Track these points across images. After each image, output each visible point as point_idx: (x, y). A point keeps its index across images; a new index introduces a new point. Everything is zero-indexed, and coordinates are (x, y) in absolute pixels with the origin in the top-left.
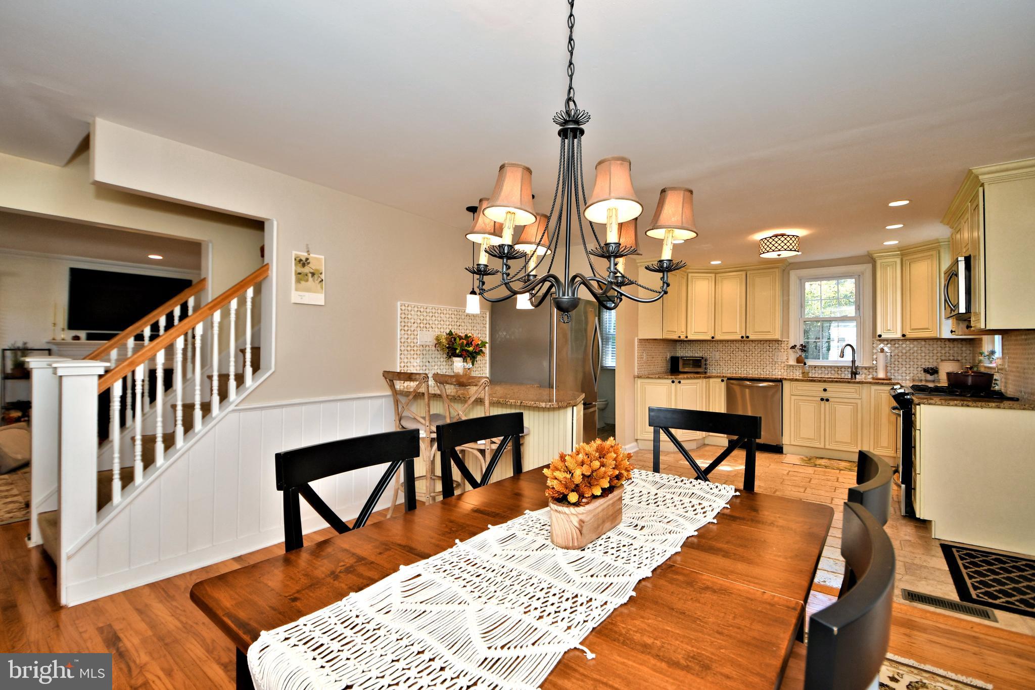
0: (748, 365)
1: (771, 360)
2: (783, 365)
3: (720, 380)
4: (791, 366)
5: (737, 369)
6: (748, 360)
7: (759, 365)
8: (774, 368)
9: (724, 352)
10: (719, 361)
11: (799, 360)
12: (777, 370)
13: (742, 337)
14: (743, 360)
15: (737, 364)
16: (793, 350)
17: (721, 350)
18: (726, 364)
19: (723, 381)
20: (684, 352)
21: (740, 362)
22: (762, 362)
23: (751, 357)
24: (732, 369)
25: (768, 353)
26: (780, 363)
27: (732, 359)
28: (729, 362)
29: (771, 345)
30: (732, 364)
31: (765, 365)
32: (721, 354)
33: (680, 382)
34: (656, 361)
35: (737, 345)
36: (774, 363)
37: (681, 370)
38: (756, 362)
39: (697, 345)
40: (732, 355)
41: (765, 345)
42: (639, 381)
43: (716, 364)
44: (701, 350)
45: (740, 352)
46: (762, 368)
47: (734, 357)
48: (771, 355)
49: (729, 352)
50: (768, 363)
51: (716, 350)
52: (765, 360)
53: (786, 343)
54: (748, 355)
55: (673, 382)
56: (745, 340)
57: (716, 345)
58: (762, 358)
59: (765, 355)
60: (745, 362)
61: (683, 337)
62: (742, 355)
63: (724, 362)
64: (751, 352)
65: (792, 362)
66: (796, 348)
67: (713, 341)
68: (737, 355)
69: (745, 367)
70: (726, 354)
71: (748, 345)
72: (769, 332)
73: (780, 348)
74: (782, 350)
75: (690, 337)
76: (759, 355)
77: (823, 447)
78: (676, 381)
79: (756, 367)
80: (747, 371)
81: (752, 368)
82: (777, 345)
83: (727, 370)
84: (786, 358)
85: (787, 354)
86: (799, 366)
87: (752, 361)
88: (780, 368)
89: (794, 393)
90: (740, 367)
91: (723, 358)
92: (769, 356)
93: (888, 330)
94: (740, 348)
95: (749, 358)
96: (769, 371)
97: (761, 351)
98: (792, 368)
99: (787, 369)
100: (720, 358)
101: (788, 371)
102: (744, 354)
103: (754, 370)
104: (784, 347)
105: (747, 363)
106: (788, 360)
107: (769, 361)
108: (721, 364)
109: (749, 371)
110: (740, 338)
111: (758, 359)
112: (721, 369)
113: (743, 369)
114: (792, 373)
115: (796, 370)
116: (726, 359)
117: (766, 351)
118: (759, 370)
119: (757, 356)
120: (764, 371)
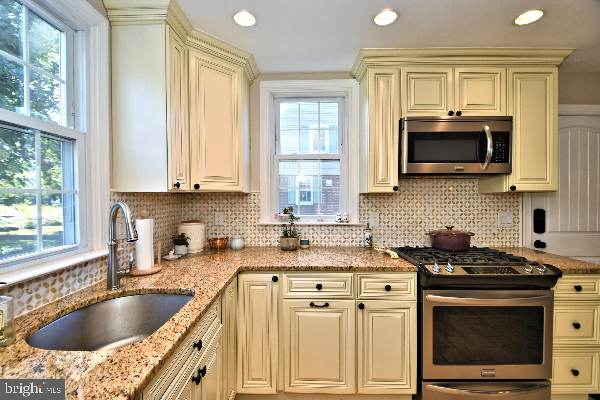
93: (180, 175)
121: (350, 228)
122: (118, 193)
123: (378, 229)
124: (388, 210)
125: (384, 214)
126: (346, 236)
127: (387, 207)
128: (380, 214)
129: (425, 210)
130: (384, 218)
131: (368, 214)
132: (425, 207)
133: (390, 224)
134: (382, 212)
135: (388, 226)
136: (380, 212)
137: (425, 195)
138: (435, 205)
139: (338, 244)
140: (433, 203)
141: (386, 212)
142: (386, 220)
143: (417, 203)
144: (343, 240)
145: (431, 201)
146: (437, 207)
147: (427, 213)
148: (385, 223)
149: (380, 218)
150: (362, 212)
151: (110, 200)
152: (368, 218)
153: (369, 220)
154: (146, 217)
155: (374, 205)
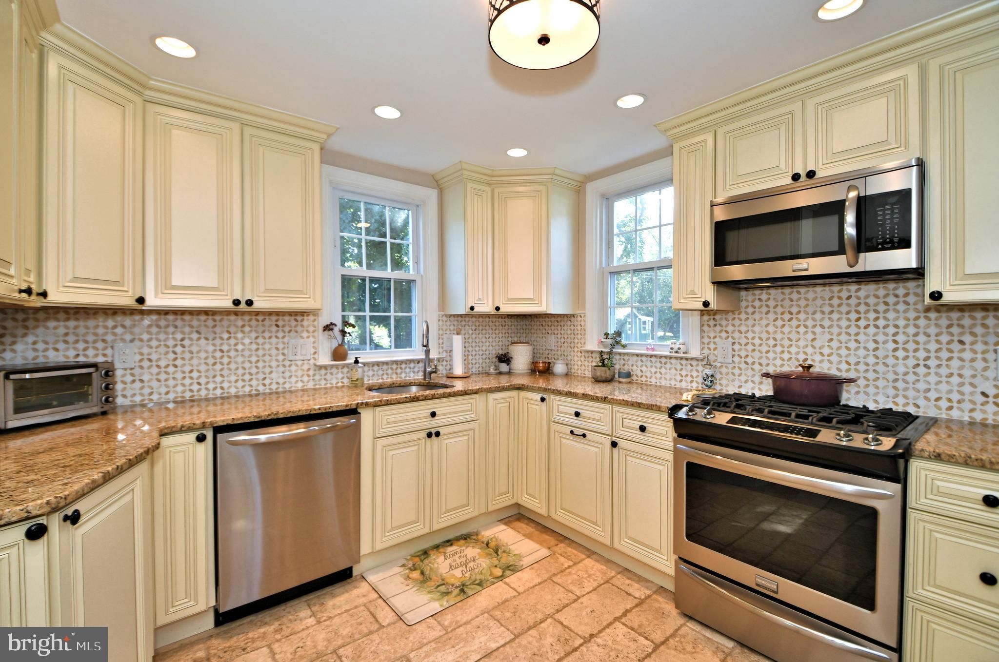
0: (225, 372)
1: (281, 358)
2: (306, 367)
3: (192, 436)
4: (321, 367)
5: (195, 387)
6: (226, 360)
7: (254, 370)
8: (287, 374)
9: (154, 343)
10: (135, 371)
11: (339, 354)
12: (293, 379)
13: (237, 302)
14: (211, 361)
15: (195, 374)
16: (326, 332)
17: (144, 336)
18: (163, 376)
19: (201, 439)
21: (203, 368)
22: (261, 364)
23: (232, 353)
24: (180, 388)
25: (274, 340)
26: (299, 363)
27: (179, 362)
28: (171, 369)
29: (280, 323)
30: (179, 375)
31: (268, 370)
32: (146, 350)
36: (287, 363)
38: (247, 365)
40: (179, 349)
41: (267, 323)
43: (129, 379)
45: (203, 342)
46: (261, 376)
47: (187, 355)
48: (281, 346)
49: (171, 343)
50: (274, 364)
51: (128, 337)
53: (313, 317)
54: (225, 348)
56: (240, 309)
58: (260, 352)
59: (267, 346)
60: (218, 367)
62: (211, 348)
63: (155, 370)
64: (233, 341)
65: (325, 359)
67: (139, 311)
68: (194, 349)
70: (162, 350)
71: (225, 323)
72: (301, 292)
73: (299, 329)
74: (305, 334)
76: (254, 347)
77: (428, 531)
78: (55, 521)
79: (247, 377)
80: (222, 388)
81: (236, 381)
82: (293, 323)
83: (167, 393)
84: (313, 351)
85: (314, 342)
86: (337, 367)
87: (236, 363)
88: (300, 373)
89: (382, 432)
90: (203, 380)
91: (150, 360)
92: (277, 349)
93: (479, 300)
94: (203, 330)
95: (229, 357)
96: (278, 383)
97: (257, 338)
98: (323, 372)
99: (314, 375)
100: (141, 360)
101: (317, 377)
102: (214, 345)
103: (240, 384)
104: (308, 326)
105: (222, 370)
106: (316, 356)
107: (277, 361)
108: (146, 378)
109: (229, 387)
110: (228, 304)
111: (250, 356)
112: (146, 391)
113: (211, 386)
114: (323, 382)
115: (331, 374)
116: (163, 363)
117: (270, 338)
118: (254, 383)
119: (250, 350)
120: (264, 385)
121: (689, 362)
123: (730, 366)
124: (747, 338)
125: (740, 344)
126: (684, 373)
127: (745, 333)
128: (733, 344)
129: (814, 340)
130: (740, 350)
131: (715, 343)
132: (814, 333)
133: (749, 360)
134: (737, 341)
135: (746, 363)
136: (733, 341)
137: (814, 313)
138: (835, 330)
139: (673, 383)
140: (831, 327)
141: (743, 341)
142: (743, 354)
143: (798, 326)
144: (679, 378)
145: (827, 323)
146: (839, 334)
147: (817, 344)
148: (741, 358)
149: (733, 350)
150: (706, 340)
151: (439, 320)
152: (715, 349)
153: (716, 352)
154: (458, 334)
155: (724, 329)
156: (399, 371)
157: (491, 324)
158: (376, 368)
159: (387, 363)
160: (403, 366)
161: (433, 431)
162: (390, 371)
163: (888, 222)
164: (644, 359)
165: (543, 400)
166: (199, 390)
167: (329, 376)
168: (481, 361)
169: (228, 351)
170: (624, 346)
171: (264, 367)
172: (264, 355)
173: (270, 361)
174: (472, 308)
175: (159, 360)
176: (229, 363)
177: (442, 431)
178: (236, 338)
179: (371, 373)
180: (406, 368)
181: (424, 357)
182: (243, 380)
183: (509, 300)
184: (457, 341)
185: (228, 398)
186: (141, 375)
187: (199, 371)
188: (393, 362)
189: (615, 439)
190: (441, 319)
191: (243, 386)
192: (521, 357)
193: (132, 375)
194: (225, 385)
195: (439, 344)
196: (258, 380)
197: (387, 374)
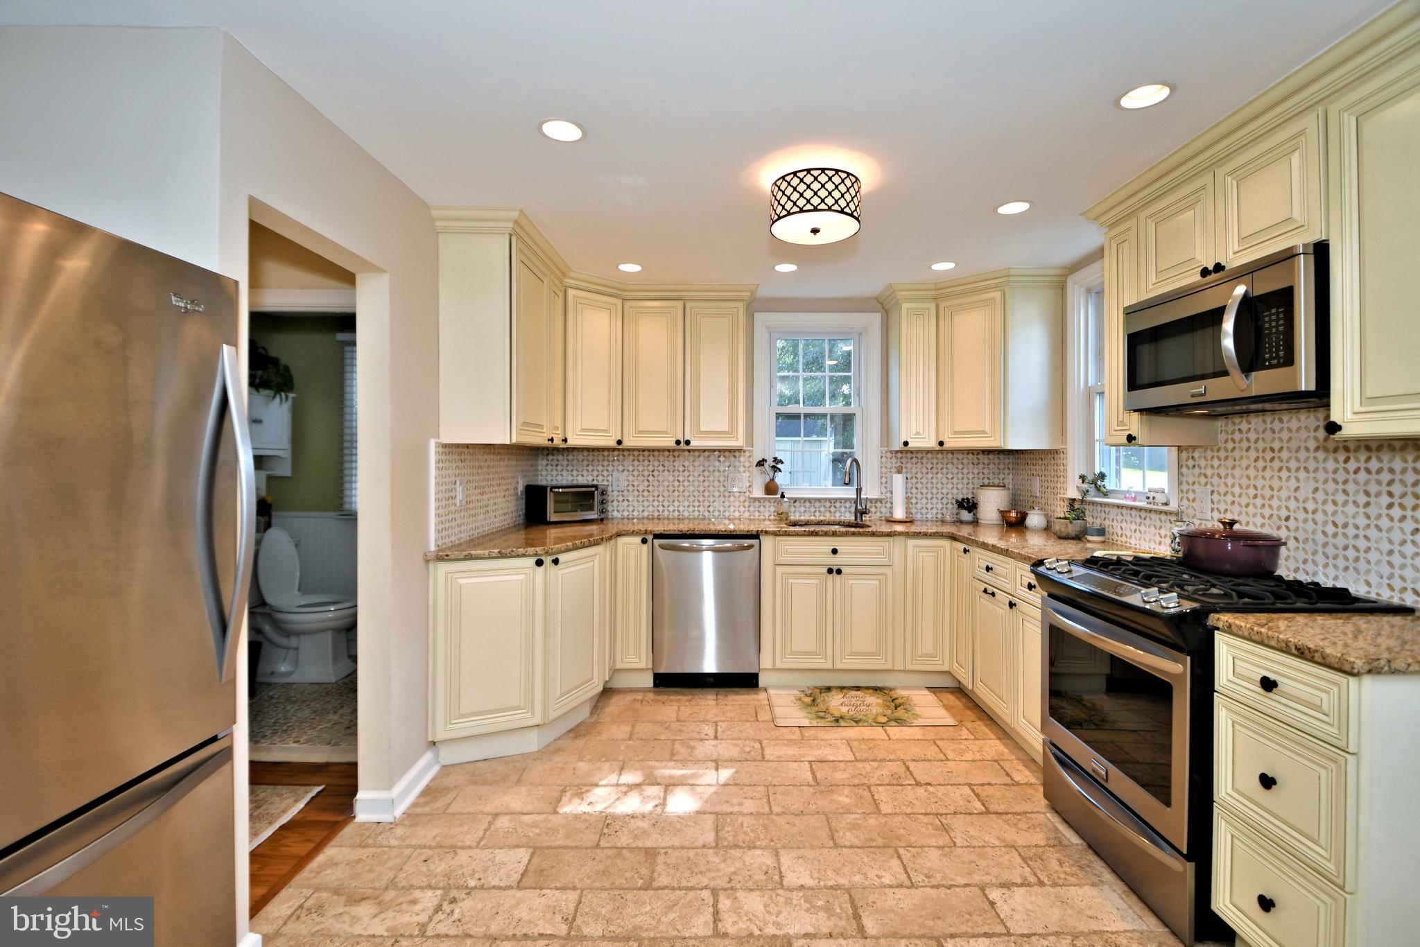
0: (681, 499)
1: (722, 489)
2: (742, 499)
3: (638, 539)
4: (756, 499)
5: (661, 509)
6: (681, 489)
7: (701, 499)
8: (727, 504)
9: (636, 473)
10: (625, 493)
11: (771, 488)
12: (732, 509)
13: (678, 442)
14: (671, 489)
15: (661, 499)
16: (760, 468)
17: (631, 468)
18: (641, 499)
19: (644, 541)
20: (554, 473)
21: (666, 494)
22: (706, 494)
23: (686, 483)
24: (651, 509)
25: (717, 474)
26: (737, 494)
27: (651, 488)
28: (646, 493)
29: (722, 460)
30: (651, 499)
31: (711, 499)
32: (631, 478)
33: (556, 562)
34: (491, 502)
35: (661, 458)
36: (727, 494)
37: (552, 516)
38: (696, 494)
39: (581, 458)
40: (651, 478)
42: (443, 568)
43: (621, 498)
44: (590, 468)
45: (666, 472)
46: (706, 504)
47: (656, 483)
48: (722, 479)
49: (646, 473)
50: (717, 494)
51: (621, 468)
52: (711, 488)
53: (747, 454)
54: (681, 479)
55: (539, 563)
56: (682, 447)
57: (621, 458)
58: (706, 484)
59: (711, 479)
60: (676, 493)
61: (558, 442)
62: (671, 478)
63: (636, 493)
64: (686, 473)
65: (758, 492)
66: (766, 465)
67: (619, 450)
68: (661, 479)
69: (676, 504)
70: (641, 478)
72: (727, 432)
73: (737, 464)
74: (742, 469)
75: (573, 441)
76: (701, 479)
77: (830, 666)
78: (548, 560)
79: (696, 504)
80: (678, 511)
81: (689, 506)
82: (732, 459)
83: (643, 511)
84: (748, 484)
85: (749, 477)
86: (769, 500)
87: (689, 491)
88: (737, 504)
89: (781, 560)
90: (666, 504)
91: (633, 486)
92: (719, 481)
93: (918, 433)
94: (666, 463)
95: (684, 486)
96: (719, 511)
97: (703, 471)
98: (757, 504)
99: (749, 506)
100: (628, 485)
101: (752, 509)
102: (673, 476)
103: (691, 509)
104: (744, 462)
105: (678, 496)
106: (751, 489)
107: (719, 491)
108: (630, 499)
109: (684, 511)
110: (672, 444)
111: (699, 486)
112: (631, 508)
113: (671, 509)
114: (757, 514)
115: (764, 507)
116: (641, 489)
117: (714, 471)
118: (701, 509)
119: (698, 481)
120: (709, 512)
122: (891, 452)
124: (1226, 485)
125: (1219, 494)
127: (1225, 478)
128: (1213, 492)
129: (1297, 489)
130: (1220, 502)
131: (1194, 491)
132: (1298, 479)
134: (1216, 489)
136: (1213, 489)
137: (1298, 450)
138: (1321, 475)
139: (1153, 545)
140: (1316, 470)
141: (1223, 489)
142: (1223, 507)
143: (1280, 470)
144: (1158, 539)
145: (1312, 465)
146: (1325, 482)
147: (1301, 494)
149: (1212, 502)
150: (1185, 487)
151: (882, 457)
152: (1194, 500)
153: (1194, 504)
154: (899, 472)
155: (1203, 471)
156: (833, 509)
157: (955, 461)
158: (808, 504)
159: (819, 500)
160: (838, 505)
161: (835, 568)
162: (822, 509)
163: (1274, 330)
164: (1124, 511)
165: (965, 551)
166: (663, 511)
167: (762, 509)
168: (940, 506)
169: (683, 482)
170: (1105, 495)
171: (709, 496)
172: (709, 486)
173: (714, 491)
174: (906, 444)
175: (638, 485)
176: (684, 491)
177: (844, 570)
178: (689, 471)
179: (802, 509)
180: (841, 507)
181: (855, 496)
182: (694, 506)
183: (956, 433)
184: (898, 480)
185: (683, 519)
186: (628, 496)
187: (664, 497)
188: (830, 500)
189: (1014, 600)
190: (884, 455)
191: (694, 511)
192: (992, 503)
193: (623, 496)
194: (681, 509)
195: (881, 483)
196: (704, 507)
197: (820, 511)
